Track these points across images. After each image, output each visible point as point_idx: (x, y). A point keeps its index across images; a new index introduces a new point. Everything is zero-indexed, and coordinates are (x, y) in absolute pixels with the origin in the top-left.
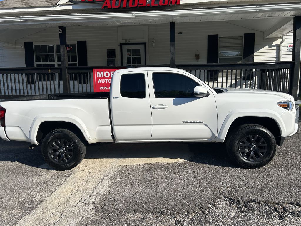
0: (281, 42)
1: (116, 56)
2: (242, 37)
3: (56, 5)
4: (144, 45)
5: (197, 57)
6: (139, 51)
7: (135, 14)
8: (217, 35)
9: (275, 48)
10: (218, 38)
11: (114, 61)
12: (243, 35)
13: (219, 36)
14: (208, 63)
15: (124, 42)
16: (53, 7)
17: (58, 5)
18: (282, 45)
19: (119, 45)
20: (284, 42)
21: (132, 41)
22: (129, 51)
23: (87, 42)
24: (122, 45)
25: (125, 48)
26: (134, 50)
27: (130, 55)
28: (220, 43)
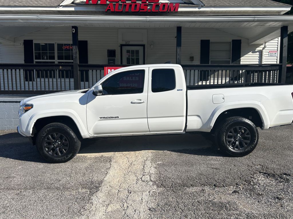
0: (263, 49)
1: (116, 56)
2: (230, 42)
3: (59, 6)
4: (143, 47)
5: (192, 59)
6: (137, 52)
7: (149, 18)
8: (209, 40)
9: (258, 53)
10: (210, 43)
11: (114, 60)
12: (231, 41)
13: (210, 41)
14: (201, 63)
15: (124, 43)
16: (56, 7)
17: (61, 6)
18: (264, 51)
19: (119, 46)
20: (266, 49)
21: (131, 43)
22: (128, 51)
23: (88, 42)
24: (122, 46)
25: (125, 49)
26: (133, 51)
27: (129, 56)
28: (212, 47)
